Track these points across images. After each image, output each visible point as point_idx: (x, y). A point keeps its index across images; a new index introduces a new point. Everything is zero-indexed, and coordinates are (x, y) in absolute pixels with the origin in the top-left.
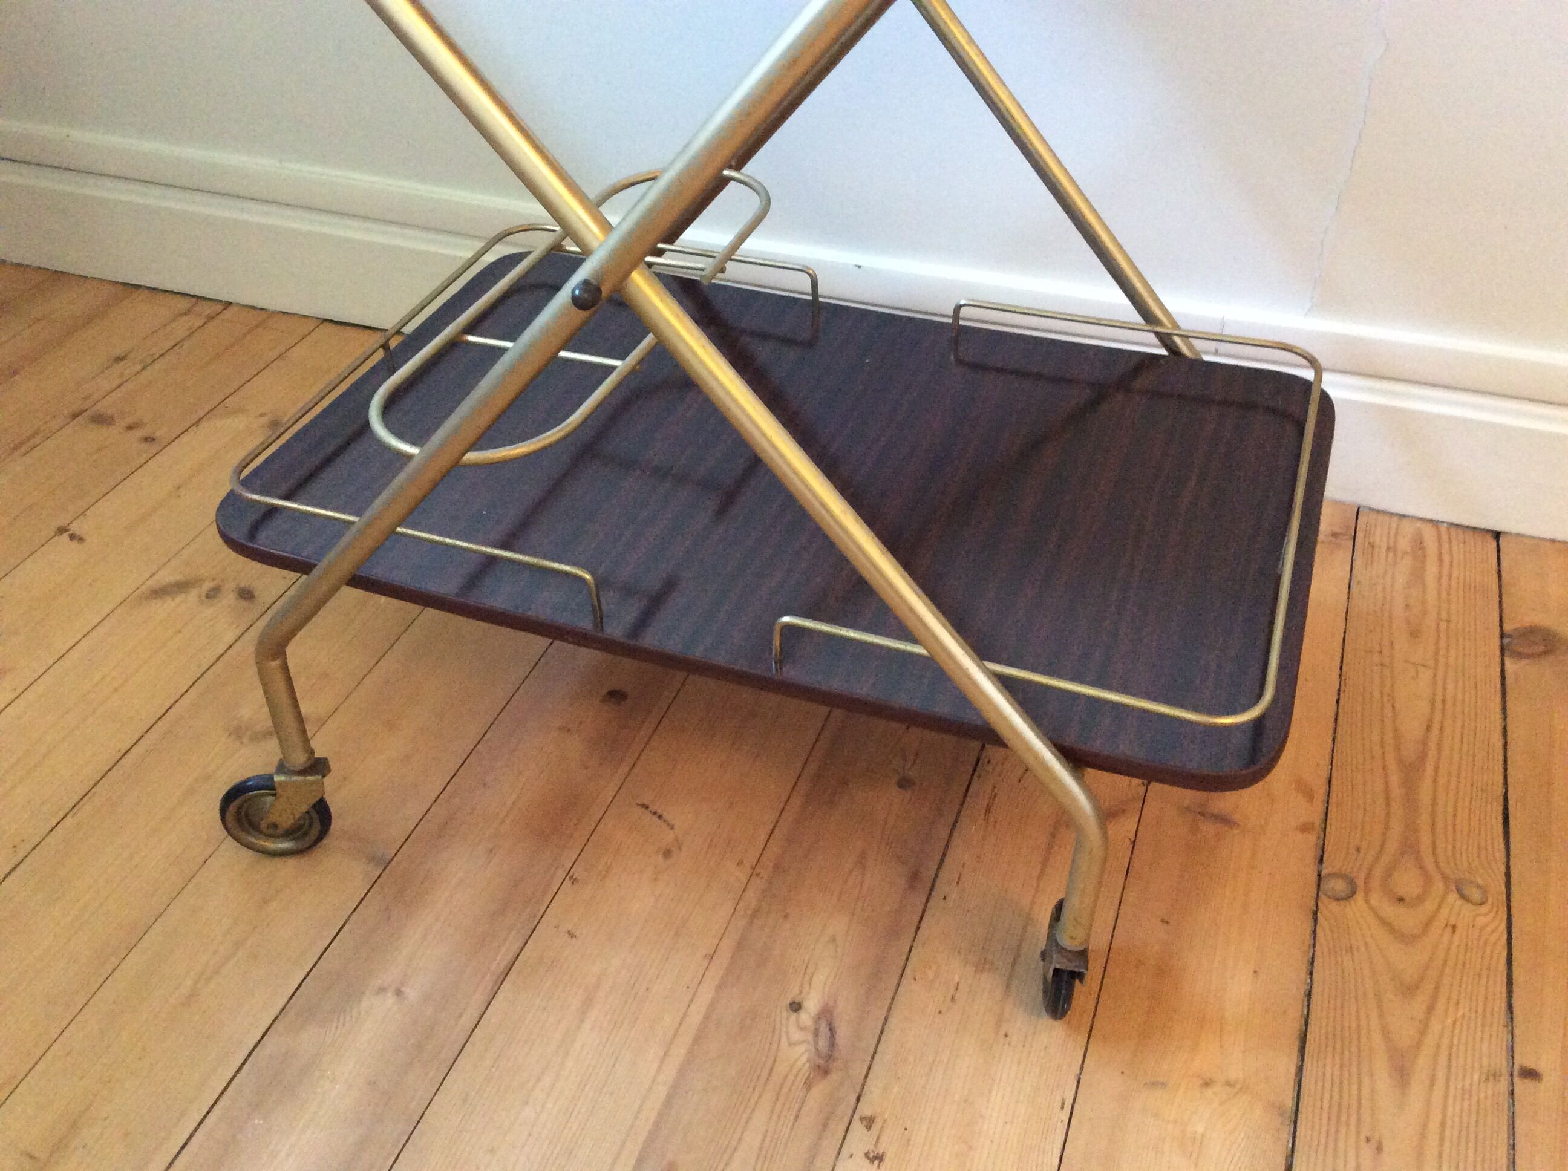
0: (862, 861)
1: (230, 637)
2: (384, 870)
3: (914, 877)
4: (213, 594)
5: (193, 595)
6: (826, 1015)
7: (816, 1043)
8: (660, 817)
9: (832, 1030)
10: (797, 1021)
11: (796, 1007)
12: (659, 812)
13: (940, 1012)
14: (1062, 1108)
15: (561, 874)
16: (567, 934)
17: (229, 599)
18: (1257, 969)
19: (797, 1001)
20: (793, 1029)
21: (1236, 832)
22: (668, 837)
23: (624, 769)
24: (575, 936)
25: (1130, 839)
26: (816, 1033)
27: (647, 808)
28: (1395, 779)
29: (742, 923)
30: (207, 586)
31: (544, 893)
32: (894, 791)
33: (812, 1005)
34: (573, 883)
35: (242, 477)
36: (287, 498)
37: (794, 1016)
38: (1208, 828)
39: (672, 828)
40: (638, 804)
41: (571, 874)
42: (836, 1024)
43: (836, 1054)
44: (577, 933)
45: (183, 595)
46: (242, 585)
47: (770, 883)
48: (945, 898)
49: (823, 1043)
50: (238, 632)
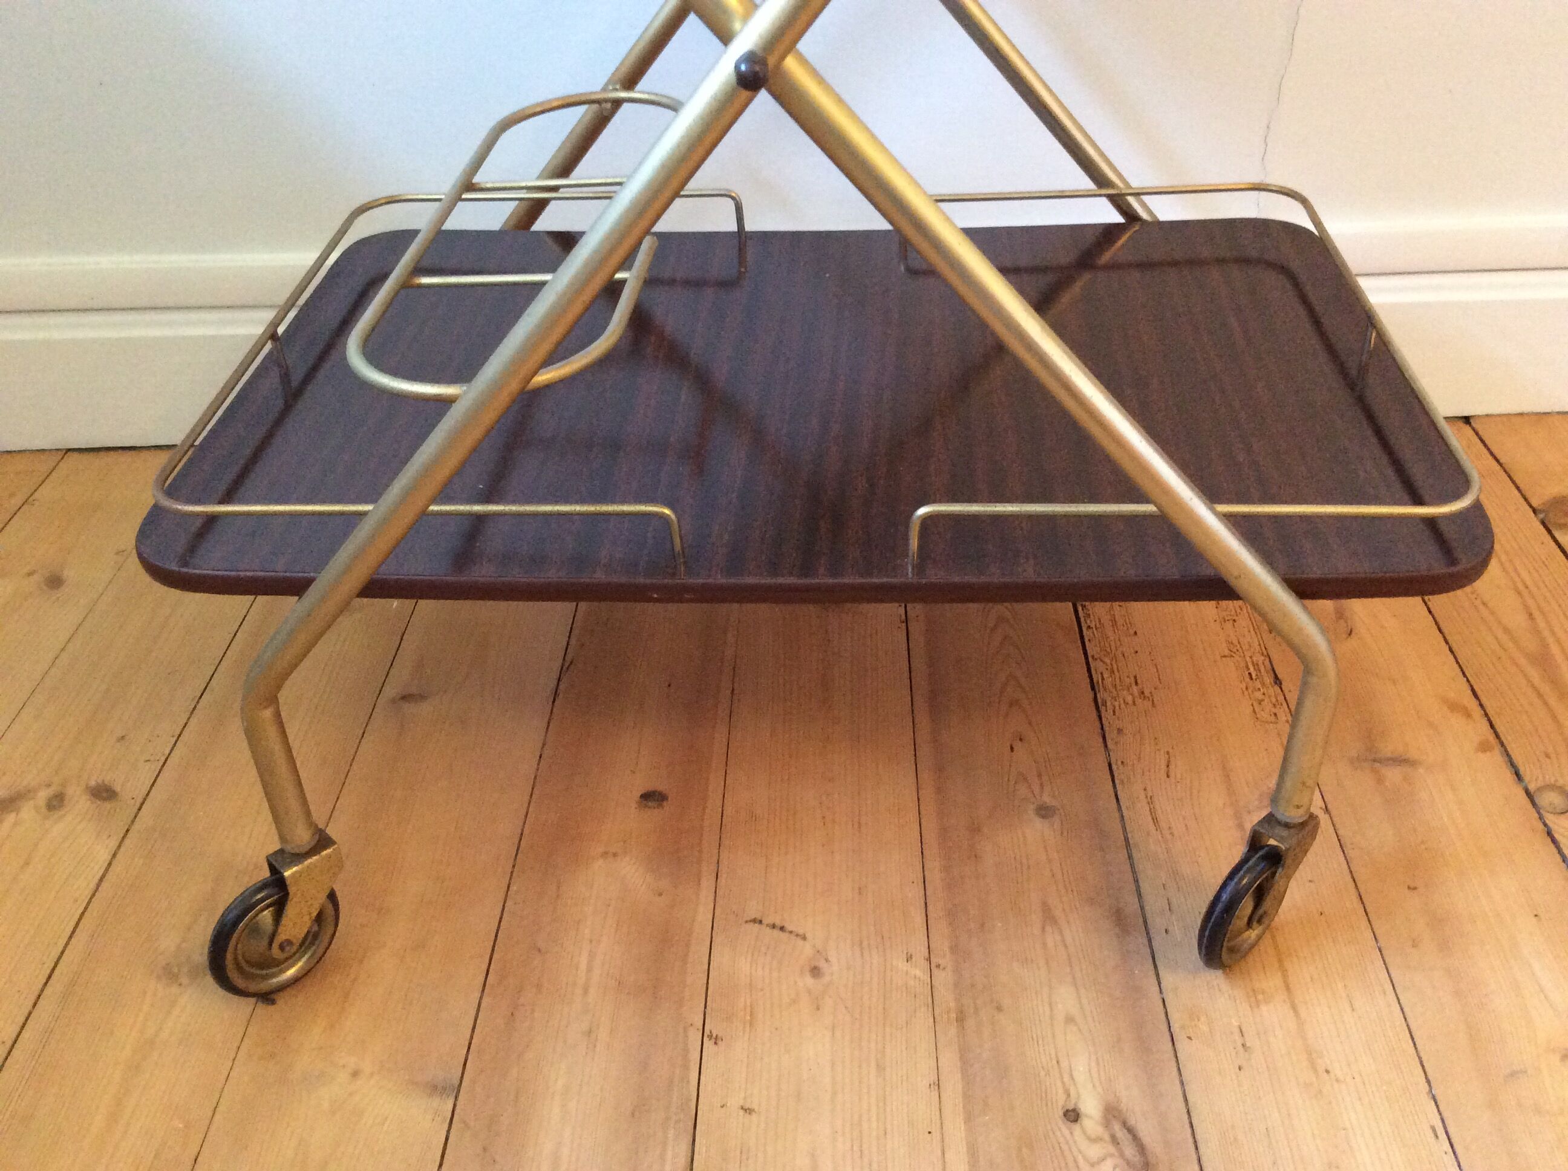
0: (1049, 917)
1: (104, 856)
2: (456, 1098)
3: (1119, 918)
4: (56, 802)
5: (28, 813)
6: (1112, 1113)
7: (1122, 1155)
8: (782, 929)
9: (1130, 1130)
10: (1084, 1132)
11: (1073, 1116)
12: (778, 923)
13: (1240, 1069)
14: (1437, 1137)
15: (695, 1037)
16: (742, 1112)
17: (80, 803)
18: (1535, 913)
19: (1071, 1107)
20: (1083, 1144)
21: (1421, 770)
22: (807, 950)
23: (707, 883)
24: (754, 1110)
25: (1321, 808)
26: (1114, 1140)
27: (761, 922)
28: (1534, 674)
29: (953, 1031)
30: (43, 795)
31: (686, 1067)
32: (1039, 823)
33: (1091, 1107)
34: (715, 1043)
35: (165, 488)
36: (226, 499)
37: (1076, 1128)
38: (1393, 775)
39: (804, 938)
40: (746, 922)
41: (707, 1032)
42: (1132, 1122)
43: (1152, 1160)
44: (755, 1106)
45: (13, 815)
46: (93, 783)
47: (957, 971)
48: (1166, 931)
49: (1130, 1151)
50: (113, 843)
